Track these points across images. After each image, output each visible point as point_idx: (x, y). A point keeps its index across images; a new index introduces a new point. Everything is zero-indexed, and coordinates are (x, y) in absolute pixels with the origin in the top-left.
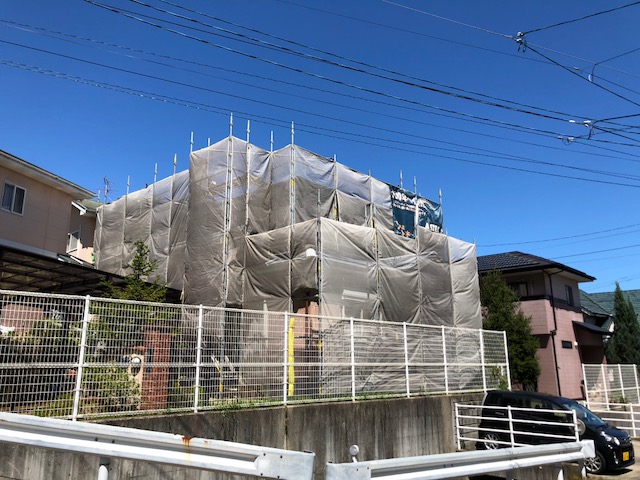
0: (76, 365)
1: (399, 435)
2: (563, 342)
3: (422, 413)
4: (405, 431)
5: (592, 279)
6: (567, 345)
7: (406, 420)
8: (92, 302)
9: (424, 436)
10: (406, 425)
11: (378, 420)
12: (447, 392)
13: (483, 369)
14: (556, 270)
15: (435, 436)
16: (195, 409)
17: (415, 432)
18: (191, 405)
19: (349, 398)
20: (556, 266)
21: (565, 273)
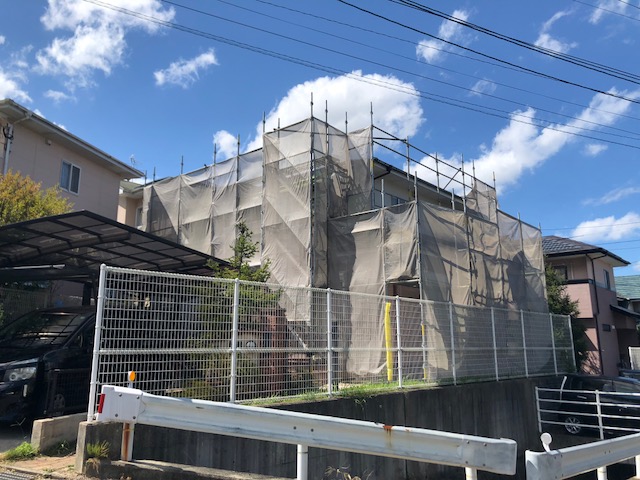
1: (493, 418)
2: (604, 325)
3: (509, 397)
4: (498, 415)
5: (626, 263)
6: (607, 328)
7: (498, 403)
9: (512, 419)
10: (498, 409)
11: (476, 404)
12: (527, 375)
13: (554, 353)
14: (600, 254)
15: (521, 419)
17: (505, 415)
18: (327, 390)
19: (451, 383)
20: (600, 250)
21: (607, 258)
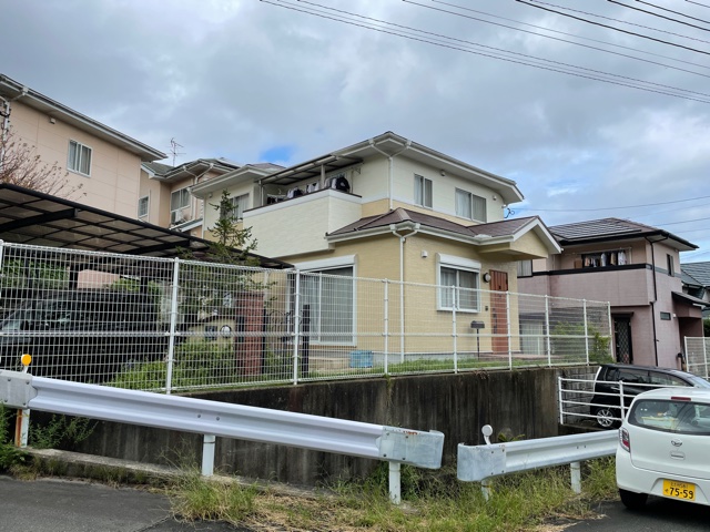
0: (167, 334)
2: (662, 313)
5: (694, 247)
6: (666, 316)
8: (181, 265)
12: (550, 364)
13: (587, 341)
14: (660, 237)
16: (295, 380)
17: (518, 406)
18: (292, 376)
19: (450, 370)
20: (660, 232)
21: (669, 241)
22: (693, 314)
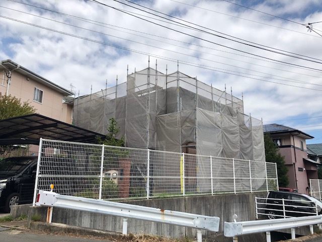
0: (99, 176)
1: (232, 211)
3: (241, 201)
4: (234, 210)
5: (312, 137)
7: (235, 204)
8: (105, 147)
9: (242, 212)
10: (235, 207)
11: (223, 204)
12: (251, 191)
15: (247, 212)
16: (148, 197)
17: (238, 210)
18: (146, 195)
20: (297, 131)
21: (301, 135)
22: (313, 169)
